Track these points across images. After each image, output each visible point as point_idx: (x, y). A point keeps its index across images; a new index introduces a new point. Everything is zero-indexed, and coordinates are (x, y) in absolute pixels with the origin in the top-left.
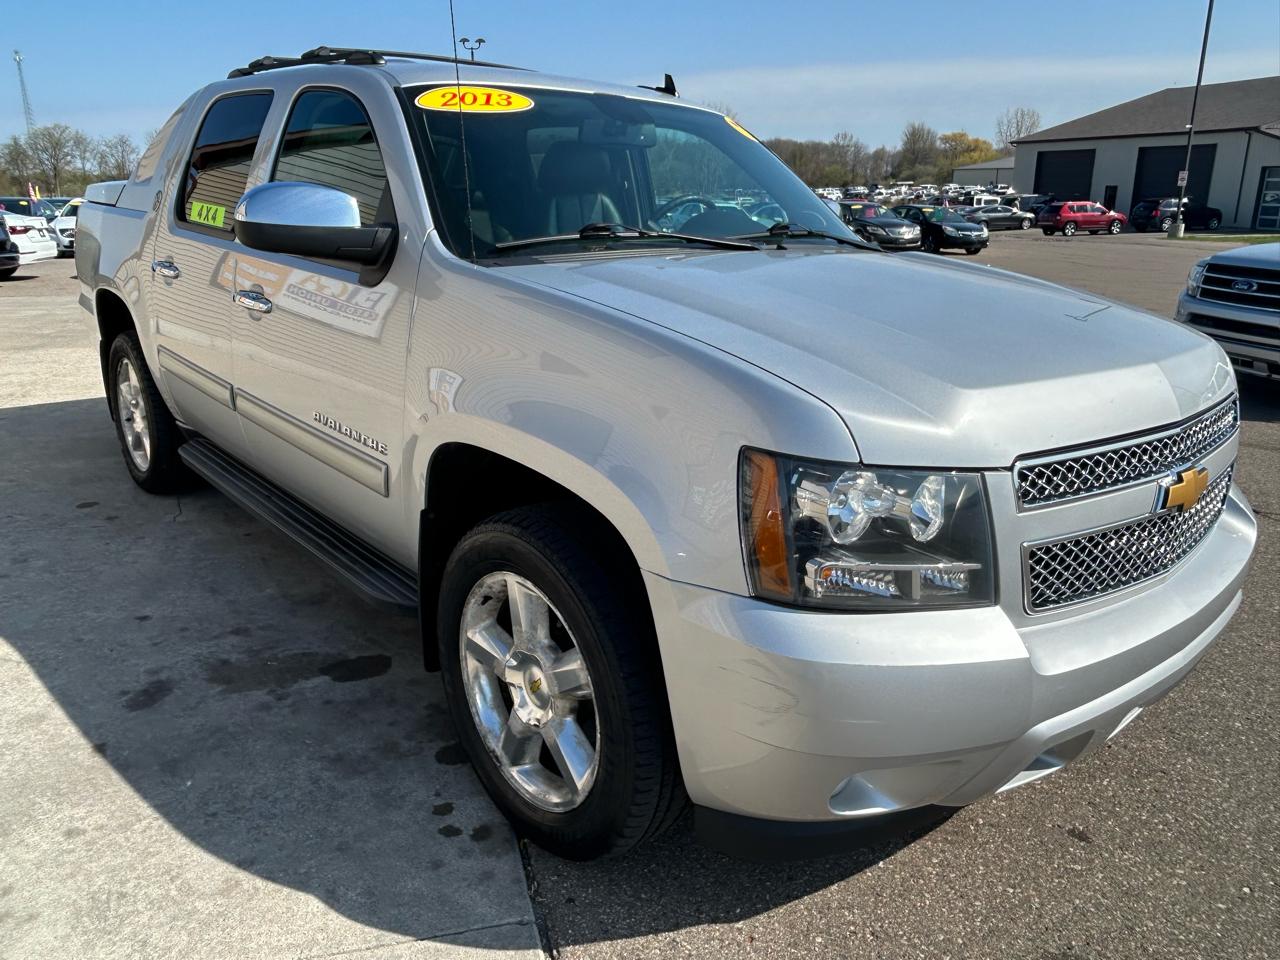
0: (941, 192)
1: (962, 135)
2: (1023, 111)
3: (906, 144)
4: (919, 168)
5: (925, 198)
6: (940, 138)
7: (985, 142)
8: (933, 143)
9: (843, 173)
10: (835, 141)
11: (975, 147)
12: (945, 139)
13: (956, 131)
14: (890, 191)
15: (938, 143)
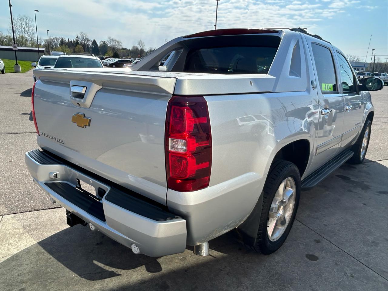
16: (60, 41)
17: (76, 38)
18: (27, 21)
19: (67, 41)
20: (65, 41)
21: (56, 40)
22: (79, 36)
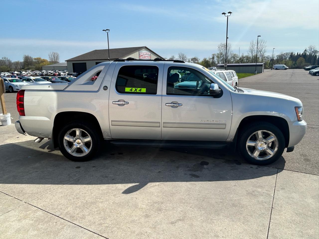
0: (42, 73)
1: (40, 58)
2: (54, 53)
3: (24, 60)
4: (30, 66)
5: (38, 74)
6: (34, 59)
7: (46, 60)
8: (32, 60)
9: (7, 68)
10: (2, 59)
11: (44, 61)
12: (35, 59)
13: (38, 57)
14: (27, 73)
15: (34, 60)
16: (289, 55)
17: (305, 51)
18: (262, 43)
19: (296, 55)
20: (295, 54)
21: (287, 55)
22: (308, 49)
